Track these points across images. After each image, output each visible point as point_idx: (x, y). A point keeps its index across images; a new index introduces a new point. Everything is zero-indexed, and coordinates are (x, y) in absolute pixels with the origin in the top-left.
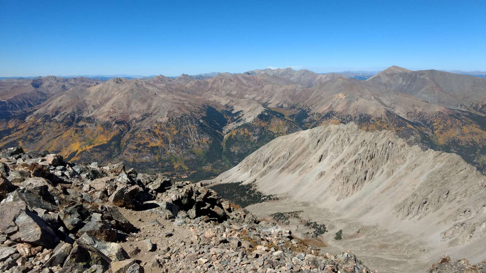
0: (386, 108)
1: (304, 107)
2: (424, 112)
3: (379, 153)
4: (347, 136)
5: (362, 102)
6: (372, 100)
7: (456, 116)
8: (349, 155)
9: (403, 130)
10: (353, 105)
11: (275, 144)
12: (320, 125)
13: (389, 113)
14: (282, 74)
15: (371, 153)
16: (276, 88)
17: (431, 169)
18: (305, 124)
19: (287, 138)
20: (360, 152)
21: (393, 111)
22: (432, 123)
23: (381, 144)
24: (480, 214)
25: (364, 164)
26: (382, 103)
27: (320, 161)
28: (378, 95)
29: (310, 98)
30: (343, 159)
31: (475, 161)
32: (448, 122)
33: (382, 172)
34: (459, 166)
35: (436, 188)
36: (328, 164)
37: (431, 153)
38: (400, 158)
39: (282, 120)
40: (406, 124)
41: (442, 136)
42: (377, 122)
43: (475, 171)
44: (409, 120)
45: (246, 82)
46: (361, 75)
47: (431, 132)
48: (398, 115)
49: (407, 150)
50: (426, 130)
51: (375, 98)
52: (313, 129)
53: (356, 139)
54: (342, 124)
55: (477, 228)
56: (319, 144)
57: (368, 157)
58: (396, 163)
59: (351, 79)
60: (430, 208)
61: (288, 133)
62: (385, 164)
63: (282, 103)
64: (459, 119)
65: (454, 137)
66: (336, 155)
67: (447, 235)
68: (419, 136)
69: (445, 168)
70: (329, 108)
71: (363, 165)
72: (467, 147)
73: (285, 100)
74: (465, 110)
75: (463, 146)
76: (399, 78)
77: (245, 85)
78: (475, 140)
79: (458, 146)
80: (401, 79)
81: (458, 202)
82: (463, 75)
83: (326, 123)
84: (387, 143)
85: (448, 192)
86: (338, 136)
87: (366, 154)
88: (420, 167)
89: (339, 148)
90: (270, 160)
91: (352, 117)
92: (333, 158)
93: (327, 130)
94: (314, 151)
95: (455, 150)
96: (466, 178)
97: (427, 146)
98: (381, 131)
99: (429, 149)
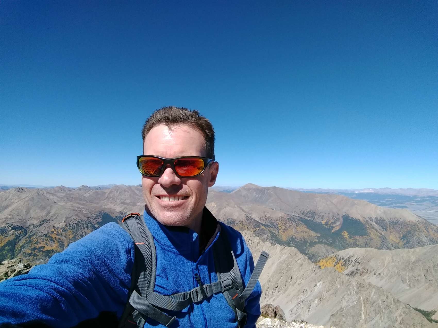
0: (246, 214)
2: (271, 216)
5: (229, 209)
6: (235, 208)
7: (292, 219)
9: (258, 230)
10: (222, 212)
13: (248, 218)
17: (279, 260)
21: (250, 215)
22: (277, 224)
24: (313, 292)
26: (243, 210)
28: (240, 204)
31: (307, 252)
32: (287, 224)
34: (297, 257)
35: (284, 275)
37: (278, 247)
38: (257, 252)
40: (260, 226)
41: (284, 234)
42: (240, 225)
43: (307, 260)
44: (262, 223)
45: (139, 193)
46: (227, 189)
47: (277, 232)
48: (254, 219)
49: (262, 246)
50: (274, 230)
51: (238, 206)
55: (312, 304)
60: (281, 291)
64: (294, 222)
65: (292, 235)
67: (293, 312)
68: (269, 234)
69: (288, 258)
72: (301, 242)
74: (297, 215)
75: (298, 241)
76: (253, 192)
77: (138, 195)
78: (305, 237)
79: (295, 242)
80: (255, 192)
81: (299, 284)
82: (293, 191)
85: (292, 277)
95: (294, 244)
96: (302, 266)
97: (275, 242)
98: (243, 231)
99: (277, 244)
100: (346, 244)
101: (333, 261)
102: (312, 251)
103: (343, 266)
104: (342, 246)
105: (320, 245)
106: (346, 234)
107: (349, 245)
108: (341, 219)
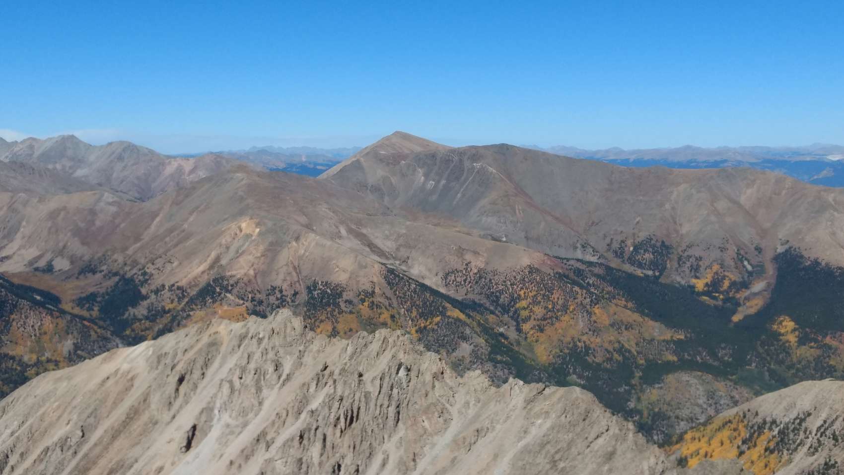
0: (384, 261)
1: (127, 268)
2: (489, 269)
3: (372, 405)
4: (271, 355)
5: (313, 244)
6: (340, 237)
7: (573, 277)
8: (280, 420)
9: (436, 327)
10: (285, 256)
11: (30, 401)
12: (185, 326)
13: (393, 277)
14: (46, 156)
15: (346, 403)
16: (25, 204)
17: (520, 439)
18: (134, 326)
19: (69, 378)
20: (314, 405)
21: (404, 268)
22: (514, 300)
23: (375, 374)
25: (328, 443)
26: (371, 246)
27: (188, 446)
28: (359, 223)
29: (146, 236)
30: (263, 434)
31: (632, 405)
32: (556, 295)
33: (384, 464)
34: (592, 425)
36: (214, 456)
37: (517, 391)
38: (434, 413)
39: (52, 315)
40: (444, 308)
41: (543, 337)
42: (361, 306)
43: (631, 435)
44: (452, 296)
46: (304, 160)
47: (513, 328)
48: (421, 281)
49: (451, 388)
50: (502, 323)
51: (350, 231)
52: (162, 340)
53: (299, 364)
54: (254, 317)
56: (183, 388)
57: (338, 419)
58: (421, 431)
59: (274, 173)
61: (74, 358)
62: (390, 436)
63: (48, 257)
64: (581, 287)
65: (573, 339)
66: (241, 420)
68: (481, 341)
69: (558, 432)
70: (211, 267)
71: (324, 446)
72: (608, 366)
73: (61, 245)
74: (594, 259)
75: (599, 365)
76: (415, 170)
78: (626, 346)
79: (587, 366)
80: (420, 172)
82: (581, 160)
83: (202, 319)
84: (394, 371)
86: (241, 357)
87: (334, 410)
88: (490, 436)
89: (247, 399)
90: (12, 460)
91: (284, 293)
92: (230, 432)
93: (205, 339)
94: (167, 416)
95: (580, 377)
96: (610, 459)
97: (506, 371)
98: (373, 332)
99: (511, 380)
100: (790, 367)
101: (735, 434)
102: (654, 398)
103: (772, 452)
104: (772, 373)
105: (685, 377)
106: (787, 326)
107: (798, 370)
108: (771, 270)
